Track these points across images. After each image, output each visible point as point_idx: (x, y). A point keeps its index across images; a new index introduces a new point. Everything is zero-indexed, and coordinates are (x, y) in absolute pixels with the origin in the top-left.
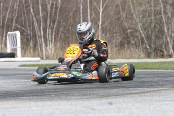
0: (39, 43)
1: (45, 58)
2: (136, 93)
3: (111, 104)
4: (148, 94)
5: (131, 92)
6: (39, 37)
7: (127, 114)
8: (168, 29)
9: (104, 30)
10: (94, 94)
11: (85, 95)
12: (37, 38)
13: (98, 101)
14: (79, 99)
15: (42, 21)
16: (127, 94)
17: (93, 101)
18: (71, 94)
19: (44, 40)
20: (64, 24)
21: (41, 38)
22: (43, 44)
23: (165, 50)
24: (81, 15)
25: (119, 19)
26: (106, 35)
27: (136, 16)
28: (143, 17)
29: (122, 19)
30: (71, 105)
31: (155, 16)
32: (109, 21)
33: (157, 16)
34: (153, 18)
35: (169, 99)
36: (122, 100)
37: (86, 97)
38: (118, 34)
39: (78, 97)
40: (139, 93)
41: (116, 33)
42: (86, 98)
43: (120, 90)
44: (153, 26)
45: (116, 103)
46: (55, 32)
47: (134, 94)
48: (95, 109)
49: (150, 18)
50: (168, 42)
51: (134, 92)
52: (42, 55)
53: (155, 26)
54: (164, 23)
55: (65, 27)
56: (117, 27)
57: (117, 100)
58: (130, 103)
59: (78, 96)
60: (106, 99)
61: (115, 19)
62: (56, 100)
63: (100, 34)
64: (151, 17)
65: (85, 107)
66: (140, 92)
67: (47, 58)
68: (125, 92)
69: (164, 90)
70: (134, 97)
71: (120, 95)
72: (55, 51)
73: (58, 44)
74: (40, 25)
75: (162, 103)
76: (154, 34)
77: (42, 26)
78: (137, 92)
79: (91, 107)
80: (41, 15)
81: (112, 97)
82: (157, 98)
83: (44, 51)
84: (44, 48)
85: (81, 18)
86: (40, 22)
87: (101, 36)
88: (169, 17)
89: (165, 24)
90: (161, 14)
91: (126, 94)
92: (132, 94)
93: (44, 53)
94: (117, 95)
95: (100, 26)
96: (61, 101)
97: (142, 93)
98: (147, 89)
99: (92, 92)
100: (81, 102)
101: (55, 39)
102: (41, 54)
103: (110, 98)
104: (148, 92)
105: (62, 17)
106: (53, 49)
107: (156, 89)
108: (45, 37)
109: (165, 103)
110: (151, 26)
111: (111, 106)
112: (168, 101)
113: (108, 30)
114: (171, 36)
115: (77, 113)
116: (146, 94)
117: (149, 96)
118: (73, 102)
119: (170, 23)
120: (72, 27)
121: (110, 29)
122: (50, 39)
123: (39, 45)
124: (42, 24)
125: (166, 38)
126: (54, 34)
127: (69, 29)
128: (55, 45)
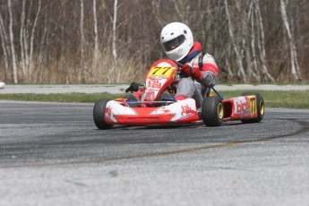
0: (5, 54)
1: (16, 81)
2: (163, 154)
3: (114, 174)
4: (185, 155)
5: (154, 151)
6: (6, 45)
7: (139, 194)
8: (235, 32)
9: (122, 33)
10: (87, 154)
11: (72, 157)
12: (3, 45)
13: (92, 169)
14: (59, 164)
15: (11, 14)
16: (147, 155)
17: (82, 169)
18: (46, 155)
19: (16, 49)
20: (51, 20)
21: (10, 45)
22: (14, 57)
23: (229, 69)
24: (82, 5)
25: (148, 12)
26: (126, 40)
27: (179, 7)
28: (192, 10)
29: (154, 12)
30: (43, 176)
31: (213, 7)
32: (131, 16)
33: (217, 8)
34: (209, 11)
35: (219, 166)
36: (135, 167)
37: (72, 160)
38: (147, 40)
39: (59, 161)
40: (168, 153)
41: (143, 38)
42: (72, 163)
43: (136, 148)
44: (209, 26)
45: (123, 173)
46: (35, 34)
47: (160, 154)
48: (83, 185)
49: (204, 12)
50: (235, 54)
51: (161, 150)
52: (12, 76)
53: (212, 26)
54: (227, 21)
55: (53, 26)
56: (145, 27)
57: (127, 167)
58: (149, 172)
59: (59, 158)
60: (107, 165)
61: (142, 14)
62: (18, 166)
63: (114, 39)
64: (205, 10)
65: (67, 181)
66: (170, 150)
67: (21, 82)
68: (145, 152)
69: (213, 147)
70: (158, 160)
71: (134, 157)
72: (35, 70)
73: (40, 57)
74: (9, 22)
75: (205, 172)
76: (210, 40)
77: (11, 24)
78: (165, 150)
79: (77, 181)
80: (9, 4)
81: (118, 161)
82: (198, 163)
83: (15, 68)
84: (14, 64)
85: (82, 10)
86: (9, 16)
87: (117, 42)
88: (237, 9)
89: (230, 22)
90: (222, 4)
91: (144, 156)
92: (155, 154)
93: (15, 73)
94: (130, 157)
95: (114, 25)
96: (26, 168)
97: (174, 153)
98: (183, 146)
99: (85, 151)
100: (61, 170)
101: (35, 46)
102: (9, 74)
103: (115, 164)
104: (185, 151)
105: (48, 8)
106: (32, 66)
107: (200, 146)
108: (17, 43)
109: (211, 172)
110: (205, 25)
111: (113, 180)
112: (216, 168)
113: (130, 33)
114: (241, 44)
115: (49, 194)
116: (180, 155)
117: (186, 159)
118: (47, 171)
119: (240, 20)
120: (65, 25)
121: (132, 31)
122: (26, 47)
123: (6, 58)
124: (11, 20)
125: (232, 47)
126: (32, 38)
127: (60, 29)
128: (35, 59)
